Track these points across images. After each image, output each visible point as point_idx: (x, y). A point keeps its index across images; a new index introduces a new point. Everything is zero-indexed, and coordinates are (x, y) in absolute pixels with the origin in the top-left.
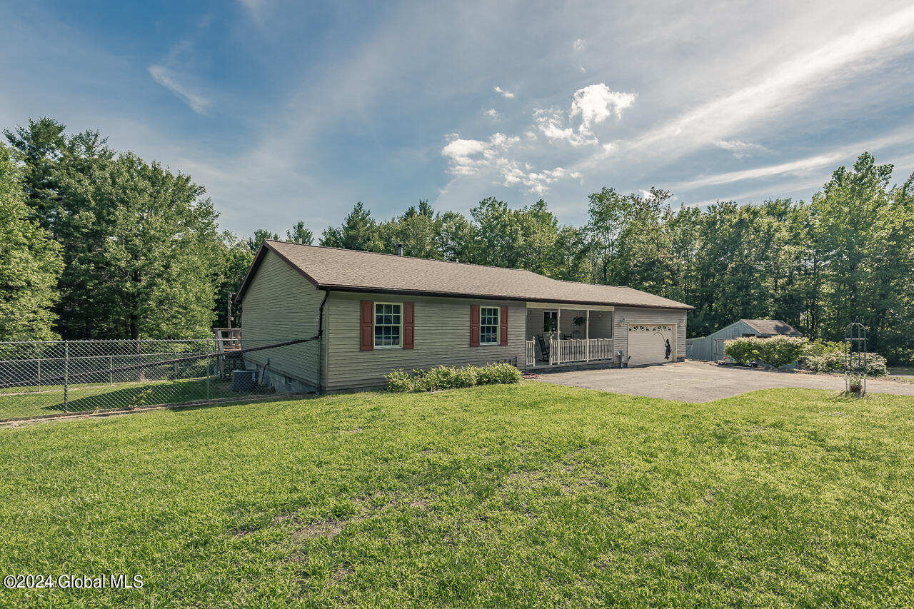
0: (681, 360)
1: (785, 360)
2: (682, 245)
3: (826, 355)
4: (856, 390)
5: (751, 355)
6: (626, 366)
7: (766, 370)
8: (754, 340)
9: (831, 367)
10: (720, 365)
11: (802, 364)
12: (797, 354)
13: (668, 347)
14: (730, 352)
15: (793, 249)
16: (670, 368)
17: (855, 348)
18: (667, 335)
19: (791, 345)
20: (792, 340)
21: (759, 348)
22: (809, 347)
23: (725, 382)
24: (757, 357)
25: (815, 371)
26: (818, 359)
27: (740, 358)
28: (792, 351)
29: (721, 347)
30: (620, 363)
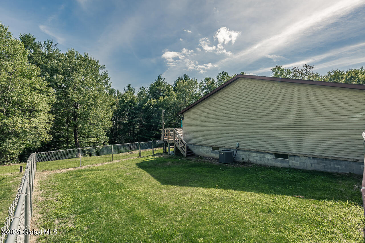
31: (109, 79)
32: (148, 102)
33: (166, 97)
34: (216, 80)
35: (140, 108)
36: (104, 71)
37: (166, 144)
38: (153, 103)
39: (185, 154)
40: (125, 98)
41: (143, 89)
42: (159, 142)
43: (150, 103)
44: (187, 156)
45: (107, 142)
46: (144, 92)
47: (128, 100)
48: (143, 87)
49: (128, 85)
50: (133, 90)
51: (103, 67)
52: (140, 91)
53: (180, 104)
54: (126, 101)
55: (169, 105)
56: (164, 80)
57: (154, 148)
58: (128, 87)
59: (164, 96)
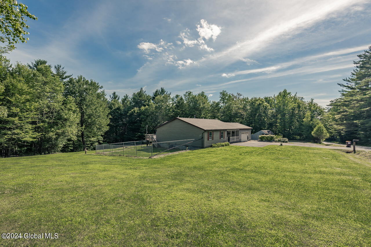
0: (250, 140)
1: (271, 140)
2: (244, 108)
3: (278, 139)
4: (281, 145)
5: (264, 139)
6: (241, 142)
7: (267, 142)
8: (265, 135)
9: (279, 141)
10: (258, 141)
11: (274, 141)
12: (273, 138)
13: (248, 137)
14: (260, 138)
15: (271, 111)
16: (249, 142)
17: (283, 137)
18: (248, 135)
19: (272, 137)
20: (272, 135)
21: (266, 137)
22: (275, 137)
23: (262, 144)
24: (265, 139)
25: (276, 142)
26: (277, 139)
27: (262, 139)
28: (272, 138)
29: (258, 137)
30: (240, 141)
31: (106, 95)
32: (132, 110)
33: (147, 106)
34: (183, 97)
35: (126, 114)
36: (102, 90)
37: (148, 143)
38: (136, 111)
39: (156, 147)
40: (113, 105)
41: (126, 97)
42: (144, 141)
43: (134, 111)
44: (158, 147)
45: (102, 141)
46: (127, 99)
47: (115, 107)
48: (126, 95)
49: (113, 93)
50: (118, 97)
51: (102, 87)
52: (123, 98)
53: (157, 112)
54: (114, 108)
55: (149, 113)
56: (145, 92)
57: (142, 144)
58: (114, 94)
59: (145, 106)
